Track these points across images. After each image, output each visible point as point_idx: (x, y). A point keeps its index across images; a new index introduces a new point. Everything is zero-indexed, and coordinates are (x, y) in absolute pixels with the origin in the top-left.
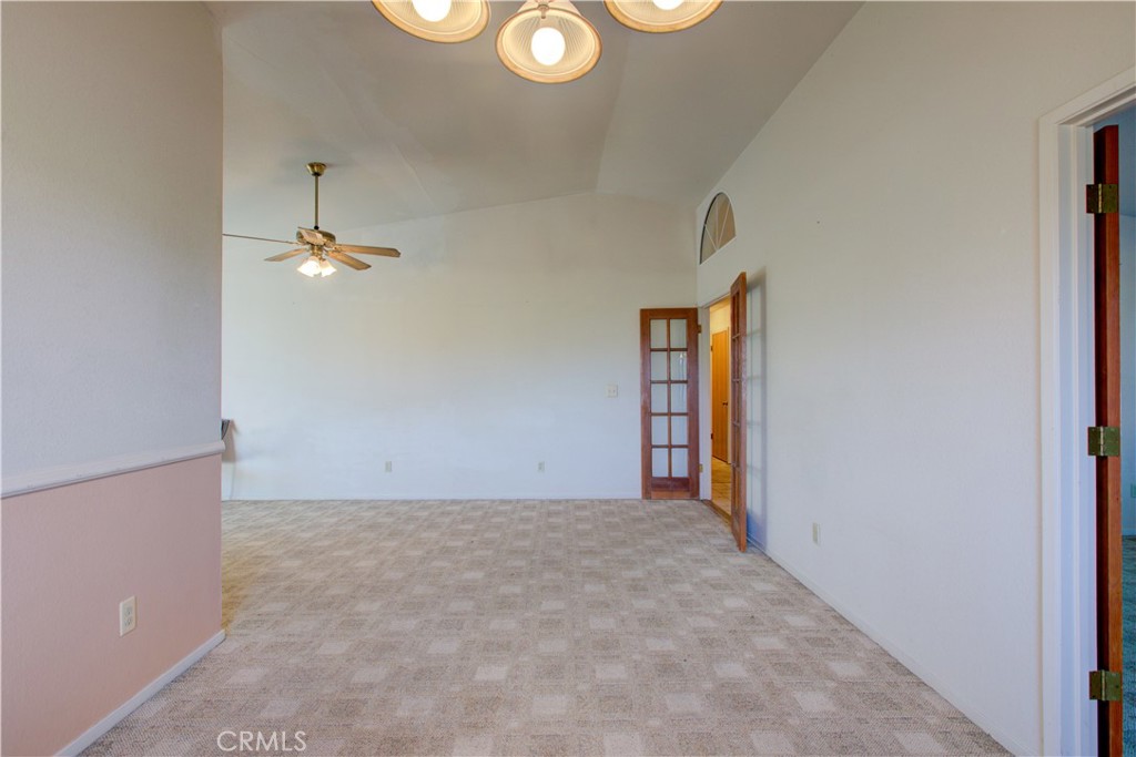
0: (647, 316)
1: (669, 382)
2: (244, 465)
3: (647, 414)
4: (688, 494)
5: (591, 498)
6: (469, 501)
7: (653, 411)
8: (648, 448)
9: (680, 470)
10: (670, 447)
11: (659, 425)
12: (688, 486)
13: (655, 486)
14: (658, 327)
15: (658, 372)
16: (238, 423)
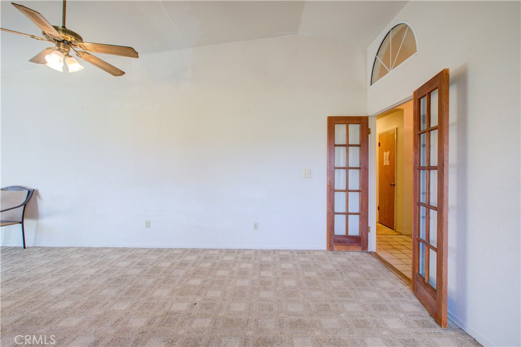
0: (333, 122)
1: (347, 168)
2: (44, 221)
3: (331, 191)
4: (360, 248)
5: (291, 249)
6: (204, 250)
7: (336, 188)
8: (331, 214)
9: (354, 231)
10: (347, 214)
11: (340, 198)
12: (360, 241)
13: (336, 242)
14: (340, 130)
15: (340, 160)
16: (41, 192)
